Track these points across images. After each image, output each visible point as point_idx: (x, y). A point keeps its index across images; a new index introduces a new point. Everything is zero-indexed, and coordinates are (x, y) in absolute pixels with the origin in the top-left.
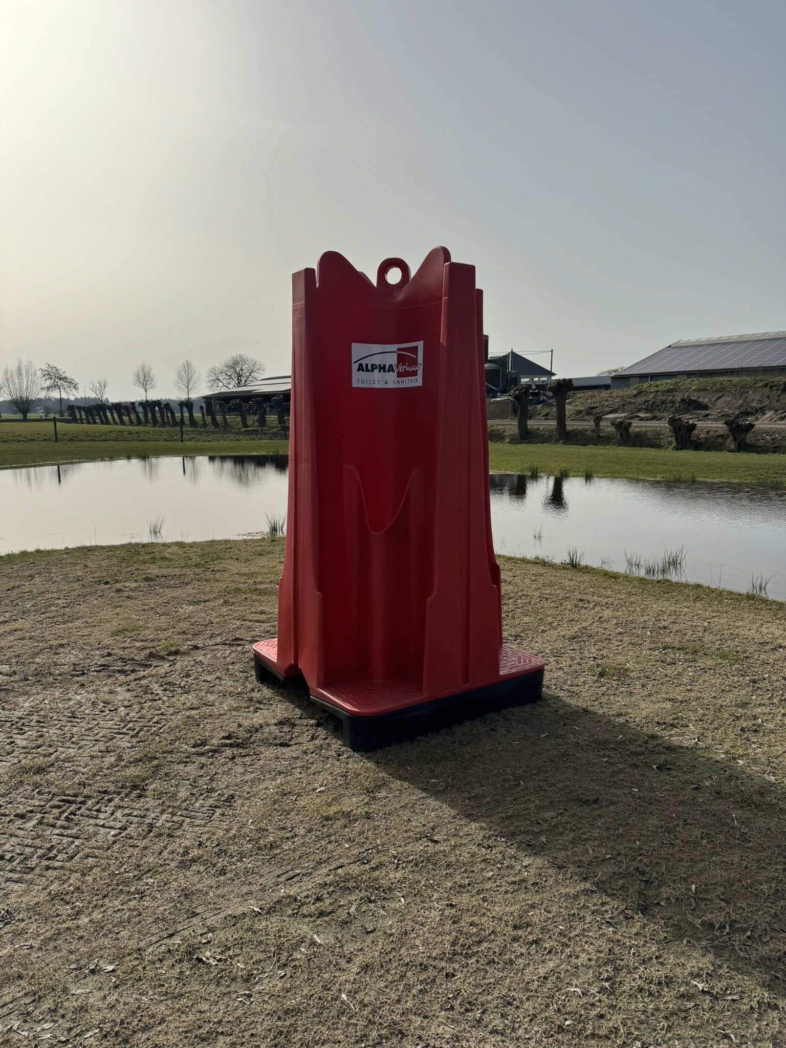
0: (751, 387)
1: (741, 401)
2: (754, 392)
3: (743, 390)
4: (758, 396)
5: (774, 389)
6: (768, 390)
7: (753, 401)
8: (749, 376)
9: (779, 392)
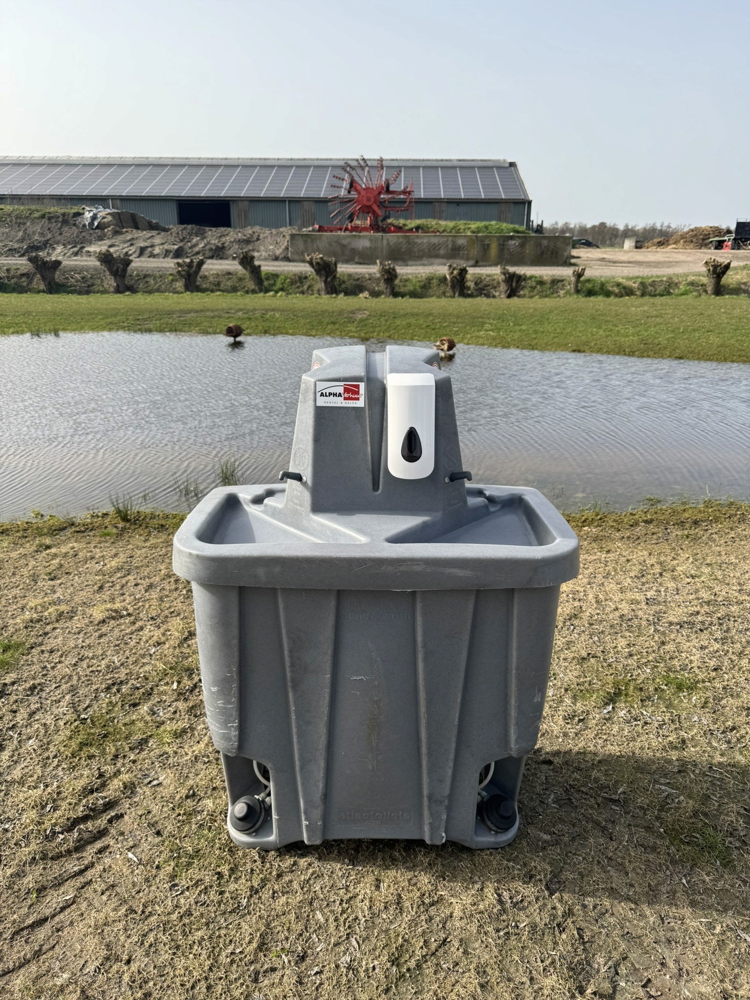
0: (28, 217)
1: (21, 234)
2: (33, 223)
3: (20, 221)
4: (38, 228)
5: (53, 221)
6: (47, 222)
7: (34, 233)
8: (23, 204)
9: (59, 225)
